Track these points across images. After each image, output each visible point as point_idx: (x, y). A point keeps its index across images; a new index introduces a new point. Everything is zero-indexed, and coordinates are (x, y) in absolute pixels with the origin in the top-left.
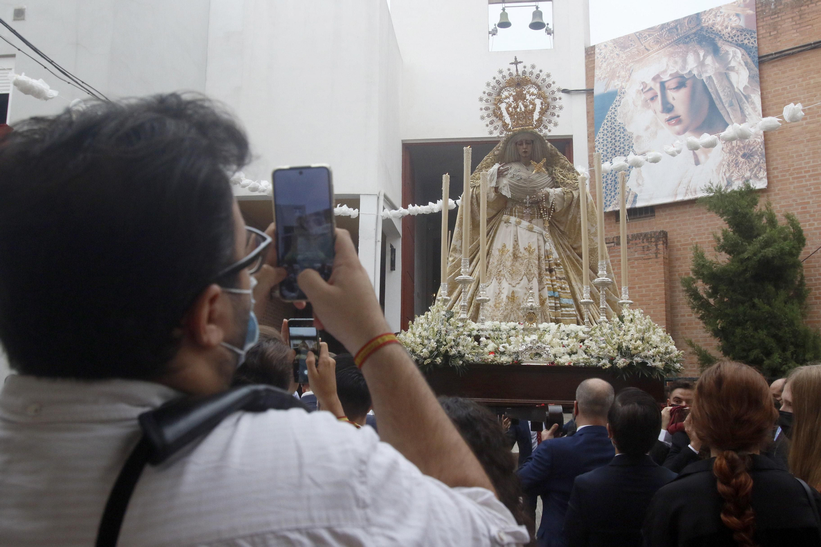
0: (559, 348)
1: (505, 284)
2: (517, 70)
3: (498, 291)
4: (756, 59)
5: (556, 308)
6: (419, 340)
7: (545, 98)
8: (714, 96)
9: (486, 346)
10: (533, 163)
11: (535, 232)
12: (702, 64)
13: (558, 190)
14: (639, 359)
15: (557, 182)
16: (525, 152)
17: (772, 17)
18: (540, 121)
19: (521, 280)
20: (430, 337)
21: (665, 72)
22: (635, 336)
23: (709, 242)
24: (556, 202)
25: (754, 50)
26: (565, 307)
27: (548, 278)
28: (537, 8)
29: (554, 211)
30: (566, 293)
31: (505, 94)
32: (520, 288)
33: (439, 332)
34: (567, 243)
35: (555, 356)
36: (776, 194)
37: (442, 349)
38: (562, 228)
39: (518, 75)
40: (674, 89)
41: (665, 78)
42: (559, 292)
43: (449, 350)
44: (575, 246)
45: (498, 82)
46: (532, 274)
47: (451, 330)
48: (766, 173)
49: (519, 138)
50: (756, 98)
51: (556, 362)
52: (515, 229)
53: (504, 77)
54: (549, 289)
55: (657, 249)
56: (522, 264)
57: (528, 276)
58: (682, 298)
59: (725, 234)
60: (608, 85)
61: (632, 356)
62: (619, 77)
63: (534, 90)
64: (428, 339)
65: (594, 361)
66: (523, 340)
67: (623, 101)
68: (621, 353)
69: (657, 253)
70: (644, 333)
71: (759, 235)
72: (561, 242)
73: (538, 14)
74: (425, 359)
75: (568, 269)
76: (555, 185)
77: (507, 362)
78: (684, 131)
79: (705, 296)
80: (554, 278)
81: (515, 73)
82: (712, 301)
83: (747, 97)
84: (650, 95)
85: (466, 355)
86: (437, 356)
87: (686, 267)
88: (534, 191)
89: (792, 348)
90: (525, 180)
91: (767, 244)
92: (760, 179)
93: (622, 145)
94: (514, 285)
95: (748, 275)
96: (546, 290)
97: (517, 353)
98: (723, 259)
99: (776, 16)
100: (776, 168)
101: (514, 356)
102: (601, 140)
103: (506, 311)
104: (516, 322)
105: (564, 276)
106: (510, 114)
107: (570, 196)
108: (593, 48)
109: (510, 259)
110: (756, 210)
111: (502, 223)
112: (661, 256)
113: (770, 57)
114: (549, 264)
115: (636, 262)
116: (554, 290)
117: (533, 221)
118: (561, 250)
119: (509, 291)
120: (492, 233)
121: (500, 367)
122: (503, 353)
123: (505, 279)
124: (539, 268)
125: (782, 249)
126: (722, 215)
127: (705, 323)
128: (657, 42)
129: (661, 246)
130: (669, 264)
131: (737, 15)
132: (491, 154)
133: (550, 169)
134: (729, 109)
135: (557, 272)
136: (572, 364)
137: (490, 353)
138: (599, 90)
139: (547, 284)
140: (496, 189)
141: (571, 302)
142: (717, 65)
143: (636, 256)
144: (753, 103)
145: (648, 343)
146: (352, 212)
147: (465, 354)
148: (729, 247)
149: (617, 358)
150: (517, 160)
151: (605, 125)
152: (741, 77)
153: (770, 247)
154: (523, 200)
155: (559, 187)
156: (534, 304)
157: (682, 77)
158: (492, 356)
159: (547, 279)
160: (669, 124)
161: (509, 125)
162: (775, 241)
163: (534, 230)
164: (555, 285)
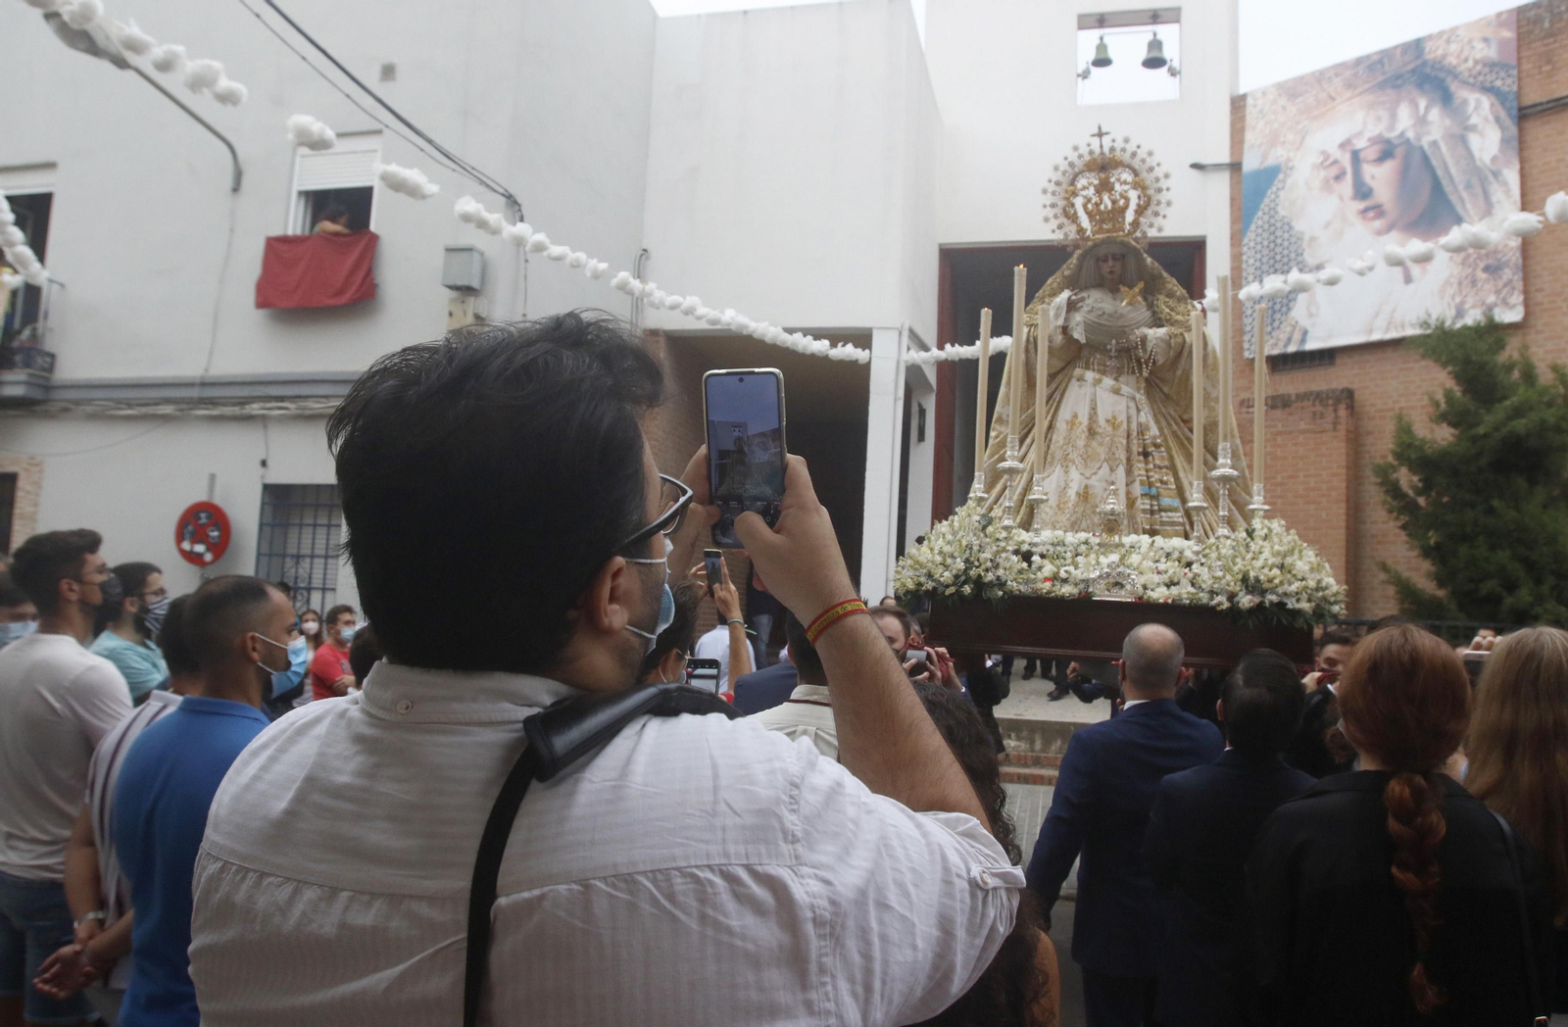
0: (1151, 575)
1: (1075, 475)
2: (1101, 146)
3: (1063, 485)
4: (1515, 112)
5: (1152, 512)
6: (938, 559)
7: (1144, 188)
8: (1440, 173)
9: (1040, 568)
10: (1123, 289)
11: (1123, 395)
12: (1421, 121)
13: (1162, 331)
14: (1274, 598)
15: (1160, 319)
16: (1111, 272)
17: (1546, 42)
18: (1135, 224)
19: (1099, 468)
20: (956, 554)
21: (1359, 134)
22: (1270, 562)
23: (1422, 407)
24: (1158, 350)
25: (1511, 97)
26: (1165, 511)
27: (1141, 465)
28: (1155, 35)
29: (1154, 363)
30: (1168, 489)
31: (1082, 182)
32: (1099, 480)
33: (969, 547)
34: (1173, 413)
35: (1145, 587)
36: (1537, 332)
37: (973, 573)
38: (1166, 389)
39: (1102, 153)
40: (1375, 161)
41: (1360, 144)
42: (1157, 488)
43: (983, 574)
44: (1186, 417)
45: (1071, 165)
46: (1116, 459)
47: (988, 544)
48: (1521, 298)
49: (1102, 251)
50: (1512, 176)
51: (1145, 597)
52: (1092, 390)
53: (1080, 156)
54: (1142, 483)
55: (1337, 417)
56: (1101, 444)
57: (1110, 462)
58: (1374, 494)
59: (1448, 394)
60: (1265, 157)
61: (1263, 592)
62: (1284, 143)
63: (1127, 176)
64: (952, 556)
65: (1204, 598)
66: (1097, 561)
67: (1289, 181)
68: (1247, 587)
69: (1335, 424)
70: (1285, 556)
71: (1505, 398)
72: (1163, 410)
73: (1155, 44)
74: (947, 586)
75: (1174, 453)
76: (1157, 322)
77: (1071, 595)
78: (1389, 229)
79: (1411, 493)
80: (1151, 466)
81: (1097, 151)
82: (1421, 501)
83: (1496, 174)
84: (1334, 171)
85: (1009, 583)
86: (965, 583)
87: (1382, 445)
88: (1122, 333)
89: (1551, 580)
90: (1110, 315)
91: (1518, 412)
92: (1512, 307)
93: (1286, 252)
94: (1088, 475)
95: (1484, 461)
96: (1137, 483)
97: (1086, 582)
98: (1444, 435)
99: (1551, 40)
100: (1541, 290)
101: (1082, 586)
102: (1252, 244)
103: (1075, 516)
104: (1089, 532)
105: (1166, 463)
106: (1089, 214)
107: (1179, 340)
108: (1244, 97)
109: (1083, 436)
110: (1502, 358)
111: (1074, 381)
112: (1342, 428)
113: (1539, 108)
114: (1144, 445)
115: (1301, 437)
116: (1150, 485)
117: (1121, 379)
118: (1164, 423)
119: (1080, 486)
120: (1057, 396)
121: (1061, 601)
122: (1065, 581)
123: (1074, 467)
124: (1128, 450)
125: (1543, 422)
126: (1444, 365)
127: (1409, 535)
128: (1349, 85)
129: (1342, 412)
130: (1356, 441)
131: (1486, 40)
132: (1058, 274)
133: (1150, 298)
134: (1465, 195)
135: (1156, 457)
136: (1170, 601)
137: (1046, 579)
138: (1250, 164)
139: (1139, 475)
140: (1065, 330)
141: (1176, 503)
142: (1448, 122)
143: (1303, 426)
144: (1505, 184)
145: (1290, 572)
146: (861, 355)
147: (1006, 581)
148: (1453, 416)
149: (1241, 594)
150: (1100, 284)
151: (1259, 220)
152: (1488, 141)
153: (1523, 417)
154: (1106, 345)
155: (1162, 326)
156: (1116, 507)
157: (1388, 142)
158: (1048, 585)
159: (1139, 467)
160: (1364, 218)
161: (1086, 230)
162: (1531, 409)
163: (1122, 392)
164: (1152, 477)
